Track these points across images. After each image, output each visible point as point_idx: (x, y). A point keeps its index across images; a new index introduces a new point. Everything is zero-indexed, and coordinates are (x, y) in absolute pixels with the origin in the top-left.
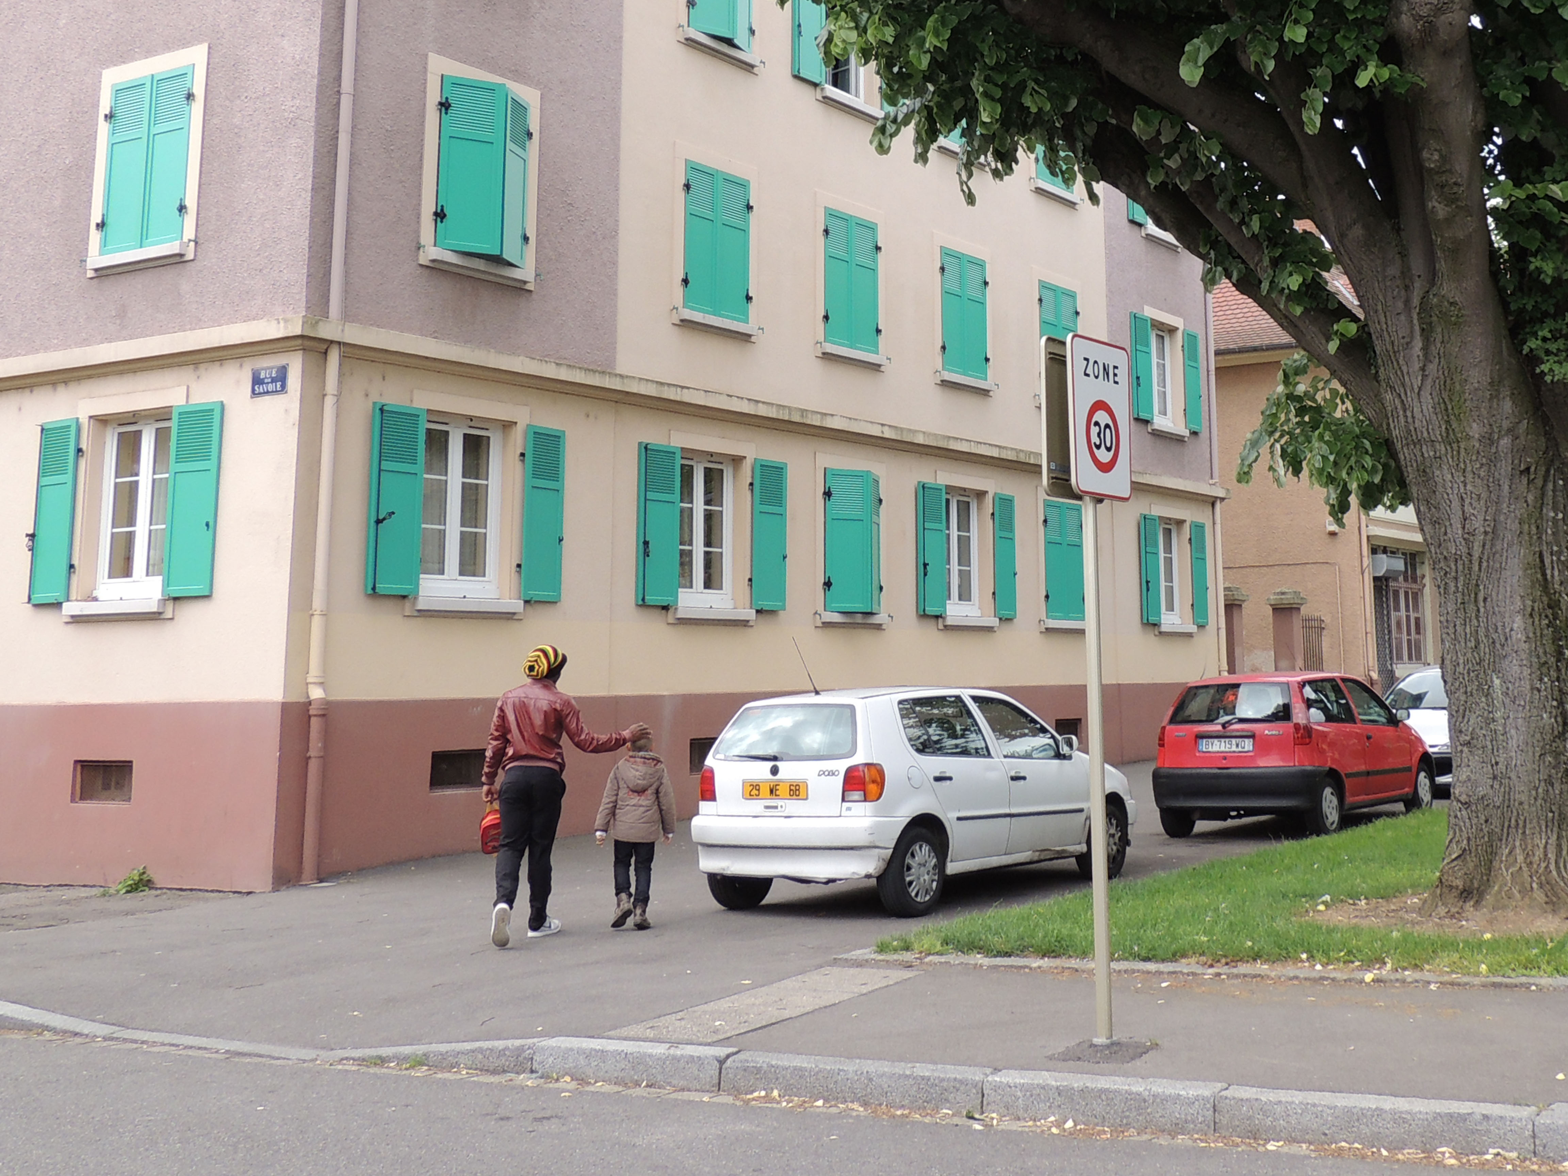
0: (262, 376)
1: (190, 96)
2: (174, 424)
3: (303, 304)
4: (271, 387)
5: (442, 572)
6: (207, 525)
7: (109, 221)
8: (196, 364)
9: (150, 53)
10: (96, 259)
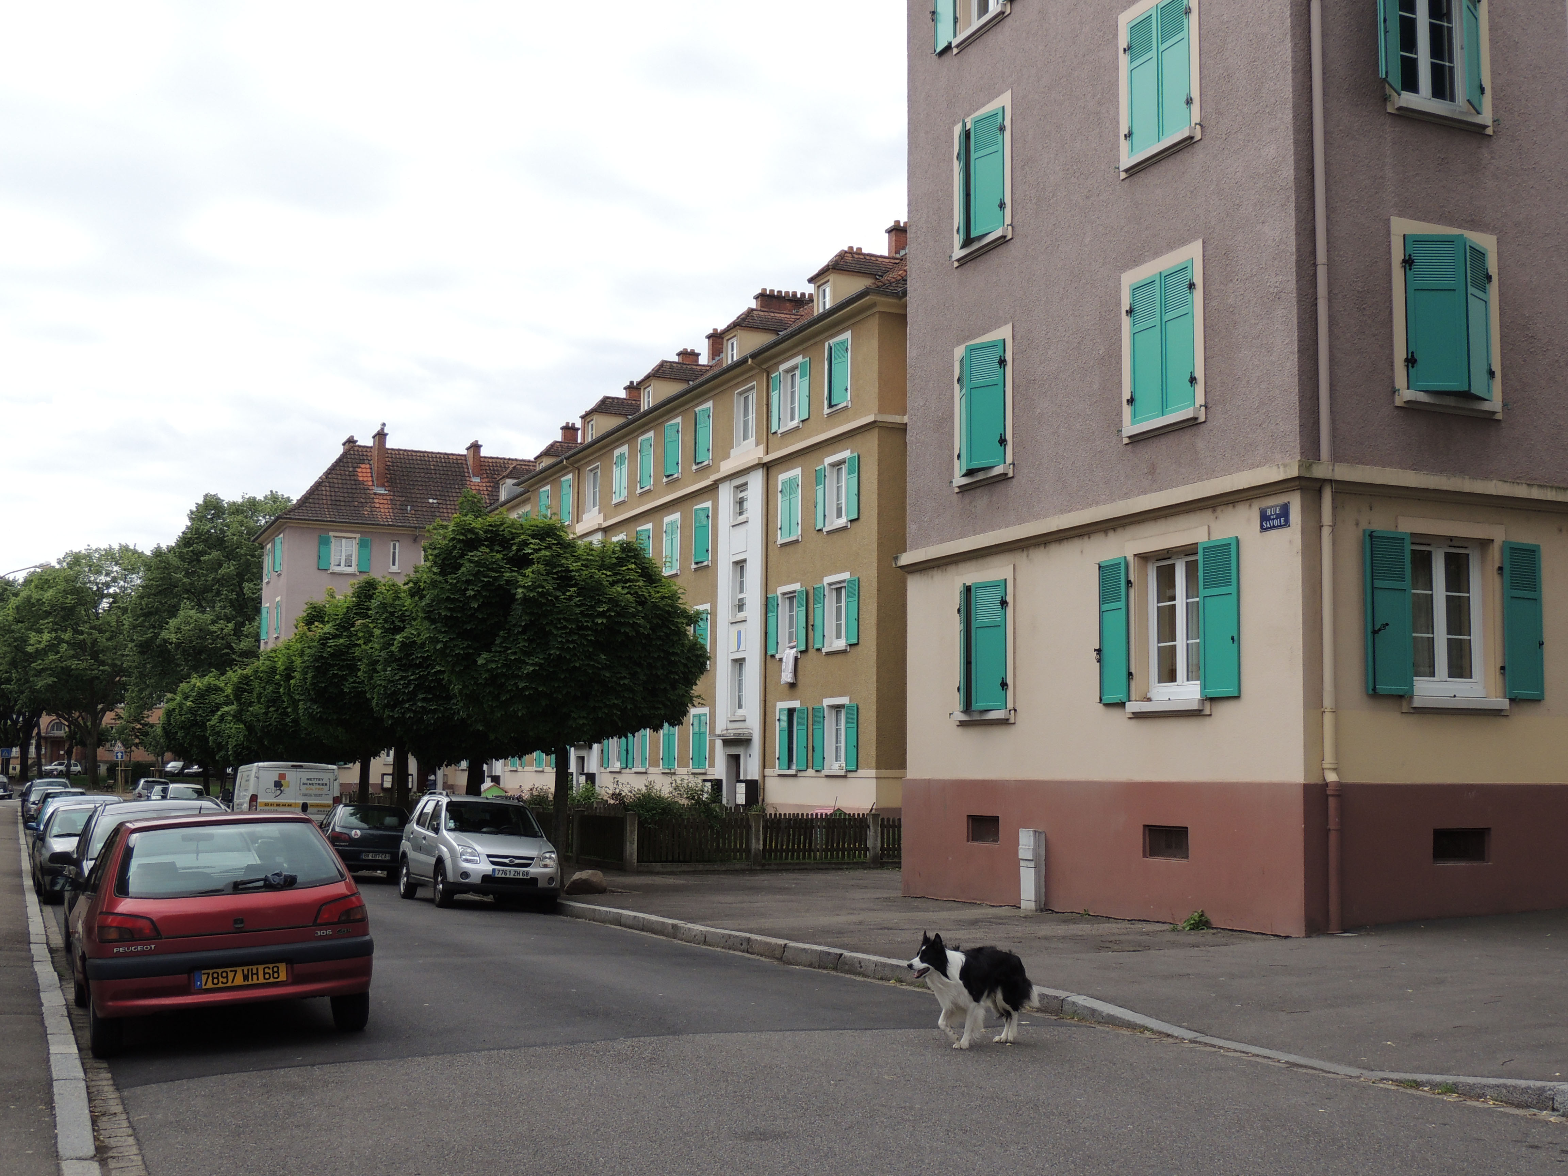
0: (1269, 513)
1: (1192, 286)
2: (1200, 557)
3: (1298, 450)
4: (1276, 522)
5: (1433, 674)
6: (1233, 638)
7: (1137, 397)
8: (1214, 508)
9: (1157, 254)
10: (1130, 428)
